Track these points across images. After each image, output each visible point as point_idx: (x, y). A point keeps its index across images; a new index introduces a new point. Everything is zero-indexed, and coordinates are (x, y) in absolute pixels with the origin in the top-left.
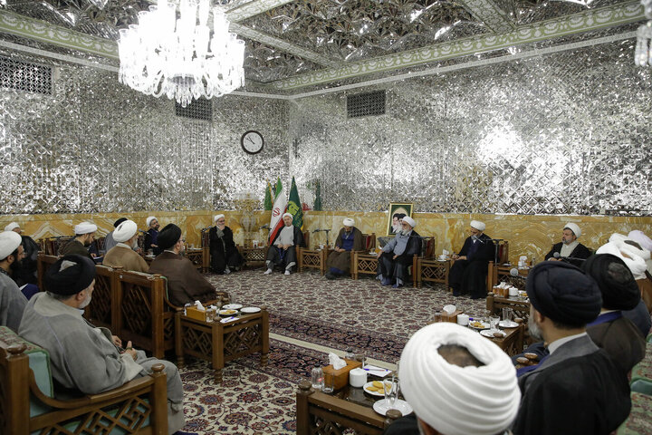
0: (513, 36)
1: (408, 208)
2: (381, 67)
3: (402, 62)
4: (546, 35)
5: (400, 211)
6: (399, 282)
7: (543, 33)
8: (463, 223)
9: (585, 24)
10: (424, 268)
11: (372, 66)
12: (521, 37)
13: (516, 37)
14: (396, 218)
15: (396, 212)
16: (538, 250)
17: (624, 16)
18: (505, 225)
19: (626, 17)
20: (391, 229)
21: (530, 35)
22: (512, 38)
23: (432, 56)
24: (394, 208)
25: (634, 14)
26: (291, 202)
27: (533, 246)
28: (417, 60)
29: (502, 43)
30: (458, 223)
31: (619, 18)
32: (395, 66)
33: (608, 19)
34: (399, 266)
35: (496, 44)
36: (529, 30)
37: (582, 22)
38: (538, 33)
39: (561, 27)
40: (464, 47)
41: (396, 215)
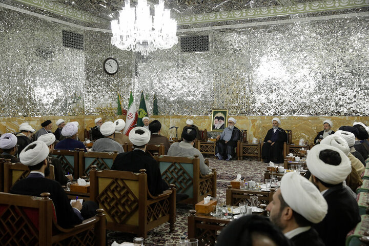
0: (293, 8)
1: (225, 113)
2: (206, 19)
3: (221, 17)
4: (312, 9)
5: (220, 115)
6: (230, 157)
7: (311, 8)
8: (260, 122)
9: (334, 6)
10: (244, 148)
11: (200, 18)
12: (298, 9)
13: (295, 9)
14: (217, 120)
15: (216, 116)
16: (307, 137)
17: (355, 3)
18: (287, 122)
19: (356, 4)
20: (214, 126)
21: (303, 8)
22: (292, 9)
23: (242, 15)
24: (215, 113)
25: (360, 3)
26: (141, 109)
27: (304, 134)
28: (231, 17)
29: (286, 11)
30: (258, 122)
31: (352, 4)
32: (216, 20)
33: (346, 4)
34: (229, 147)
35: (282, 12)
36: (302, 6)
37: (333, 4)
38: (308, 8)
39: (321, 6)
40: (262, 12)
41: (217, 118)
